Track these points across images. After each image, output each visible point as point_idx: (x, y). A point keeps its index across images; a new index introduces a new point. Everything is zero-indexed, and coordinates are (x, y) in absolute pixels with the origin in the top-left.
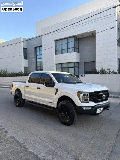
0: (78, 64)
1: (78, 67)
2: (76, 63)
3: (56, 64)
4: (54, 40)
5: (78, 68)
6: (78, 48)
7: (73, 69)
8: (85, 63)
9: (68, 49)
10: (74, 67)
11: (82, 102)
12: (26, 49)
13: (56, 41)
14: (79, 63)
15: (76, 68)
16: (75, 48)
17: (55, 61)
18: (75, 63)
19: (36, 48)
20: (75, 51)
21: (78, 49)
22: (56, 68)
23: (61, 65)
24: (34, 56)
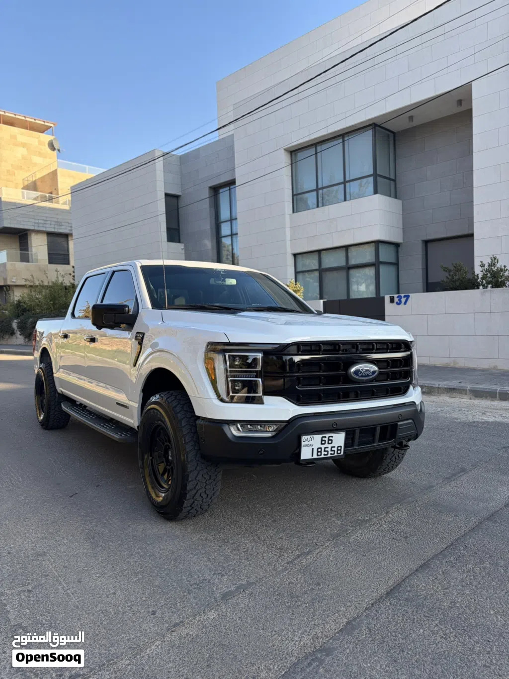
0: (392, 249)
1: (396, 264)
2: (381, 246)
3: (295, 255)
4: (286, 150)
5: (392, 269)
6: (392, 177)
7: (370, 272)
8: (426, 243)
9: (345, 182)
10: (376, 264)
11: (222, 400)
12: (177, 197)
13: (293, 152)
14: (397, 245)
15: (382, 268)
16: (375, 175)
17: (288, 243)
18: (377, 243)
19: (215, 190)
20: (376, 192)
21: (395, 181)
22: (297, 273)
23: (316, 256)
24: (208, 227)
